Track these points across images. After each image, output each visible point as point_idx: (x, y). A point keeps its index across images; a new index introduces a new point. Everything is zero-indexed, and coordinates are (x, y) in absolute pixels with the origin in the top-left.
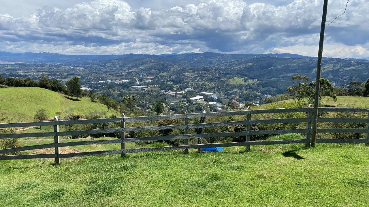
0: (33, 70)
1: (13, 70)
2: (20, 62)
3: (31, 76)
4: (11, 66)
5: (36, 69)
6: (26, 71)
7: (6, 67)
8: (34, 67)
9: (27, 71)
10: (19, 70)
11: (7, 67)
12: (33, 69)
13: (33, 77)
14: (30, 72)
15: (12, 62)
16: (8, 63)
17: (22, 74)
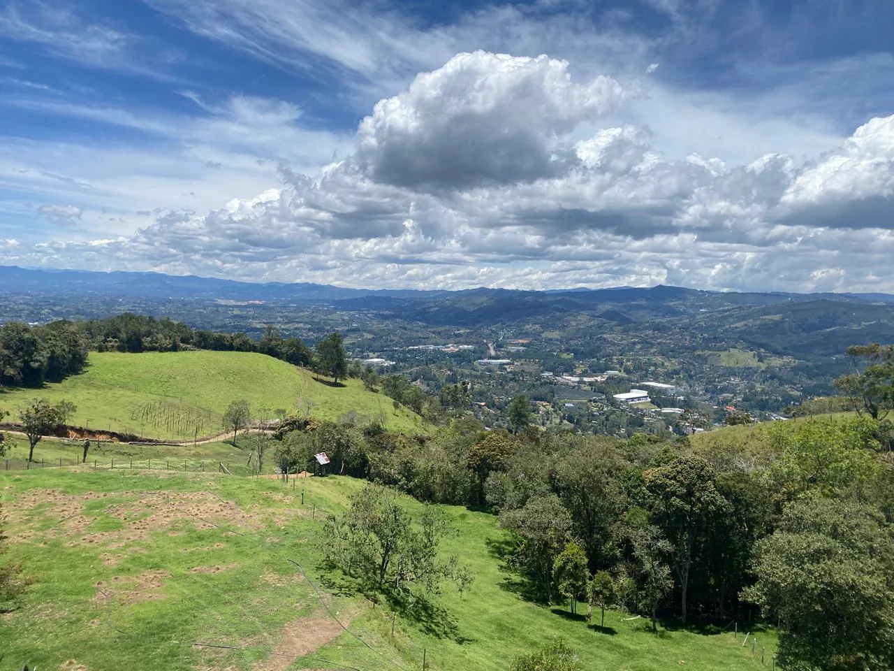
0: (279, 319)
1: (242, 317)
2: (257, 302)
4: (240, 310)
5: (287, 317)
6: (267, 321)
7: (230, 310)
8: (283, 313)
9: (269, 321)
10: (254, 318)
11: (233, 310)
12: (281, 317)
14: (274, 323)
15: (243, 301)
16: (235, 304)
17: (258, 326)
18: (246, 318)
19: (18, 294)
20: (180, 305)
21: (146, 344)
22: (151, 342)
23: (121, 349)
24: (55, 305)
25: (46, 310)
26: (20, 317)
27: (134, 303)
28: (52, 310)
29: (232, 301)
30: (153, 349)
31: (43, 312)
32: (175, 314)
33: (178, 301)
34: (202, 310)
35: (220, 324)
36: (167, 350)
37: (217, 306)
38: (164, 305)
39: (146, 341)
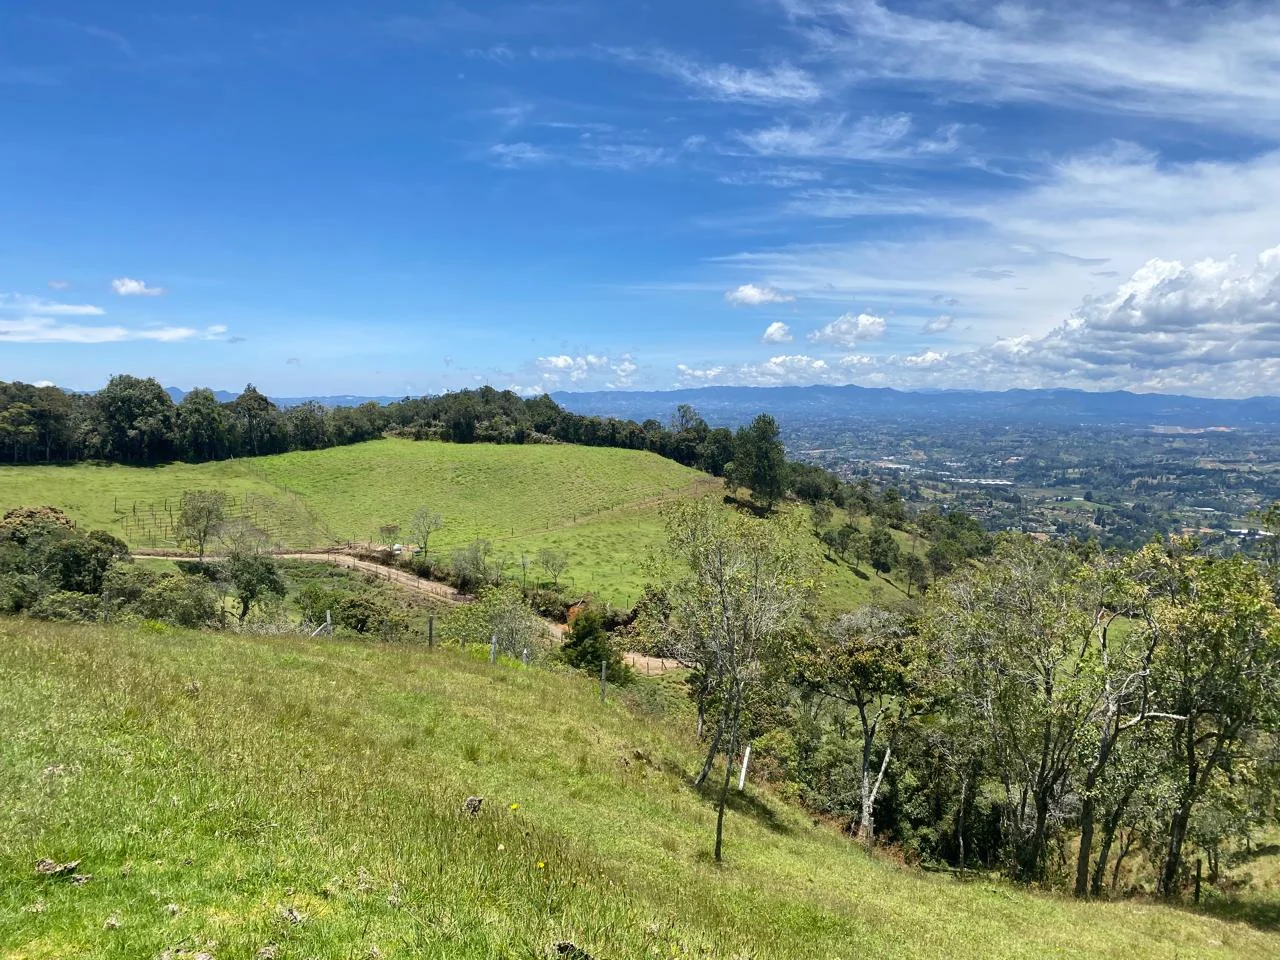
0: (1252, 455)
1: (1185, 452)
2: (1222, 429)
3: (1234, 474)
4: (1185, 441)
5: (1266, 452)
6: (1227, 459)
7: (1168, 442)
8: (1261, 445)
9: (1232, 458)
10: (1204, 454)
11: (1172, 442)
12: (1254, 452)
13: (1238, 478)
14: (1240, 461)
15: (1196, 427)
16: (1181, 432)
17: (1209, 467)
18: (1193, 453)
19: (884, 422)
20: (1090, 434)
21: (479, 432)
22: (487, 429)
23: (445, 438)
24: (919, 435)
25: (908, 442)
26: (875, 449)
27: (1024, 431)
28: (915, 441)
29: (1179, 428)
30: (489, 439)
31: (902, 444)
32: (1077, 447)
33: (1090, 429)
34: (1120, 442)
35: (1143, 461)
36: (508, 441)
37: (1148, 435)
38: (1067, 434)
39: (481, 427)
